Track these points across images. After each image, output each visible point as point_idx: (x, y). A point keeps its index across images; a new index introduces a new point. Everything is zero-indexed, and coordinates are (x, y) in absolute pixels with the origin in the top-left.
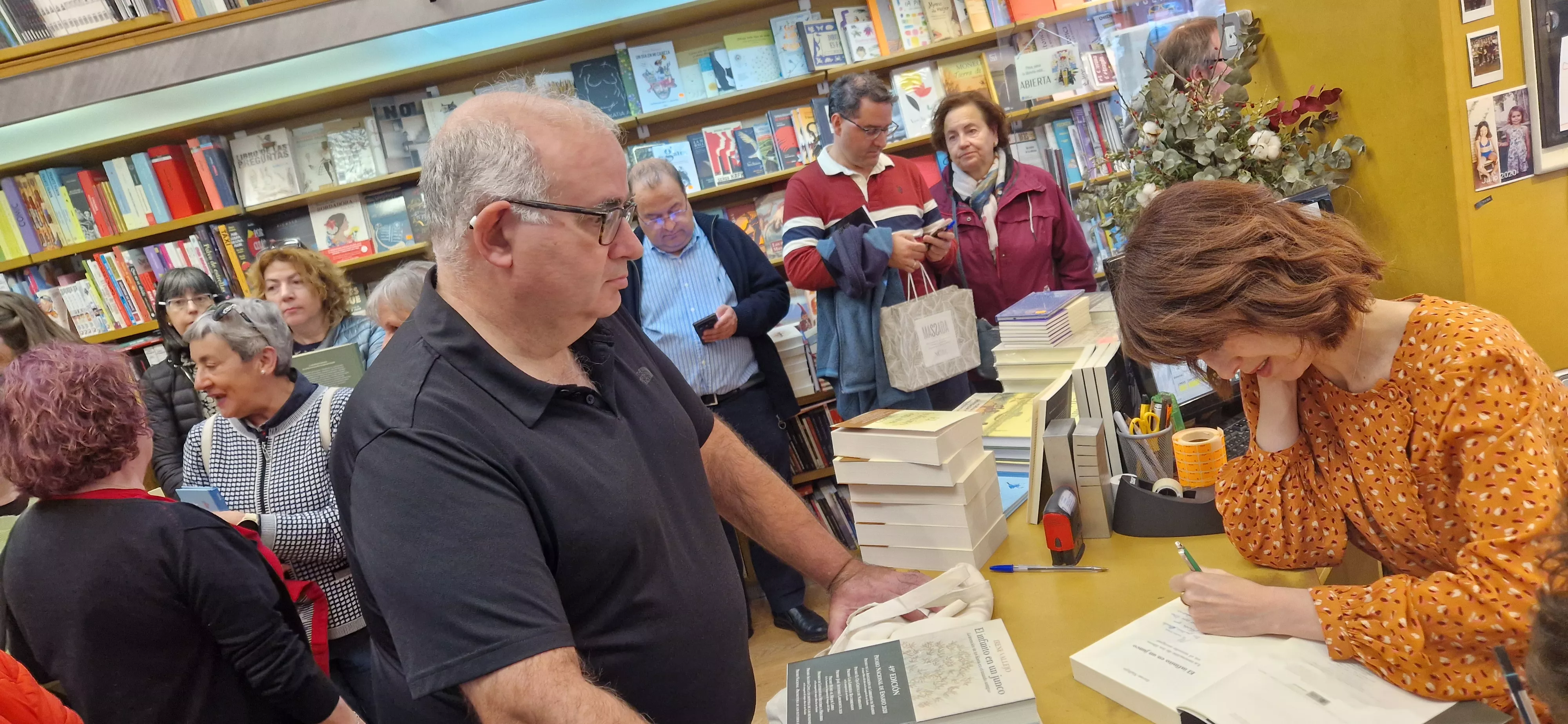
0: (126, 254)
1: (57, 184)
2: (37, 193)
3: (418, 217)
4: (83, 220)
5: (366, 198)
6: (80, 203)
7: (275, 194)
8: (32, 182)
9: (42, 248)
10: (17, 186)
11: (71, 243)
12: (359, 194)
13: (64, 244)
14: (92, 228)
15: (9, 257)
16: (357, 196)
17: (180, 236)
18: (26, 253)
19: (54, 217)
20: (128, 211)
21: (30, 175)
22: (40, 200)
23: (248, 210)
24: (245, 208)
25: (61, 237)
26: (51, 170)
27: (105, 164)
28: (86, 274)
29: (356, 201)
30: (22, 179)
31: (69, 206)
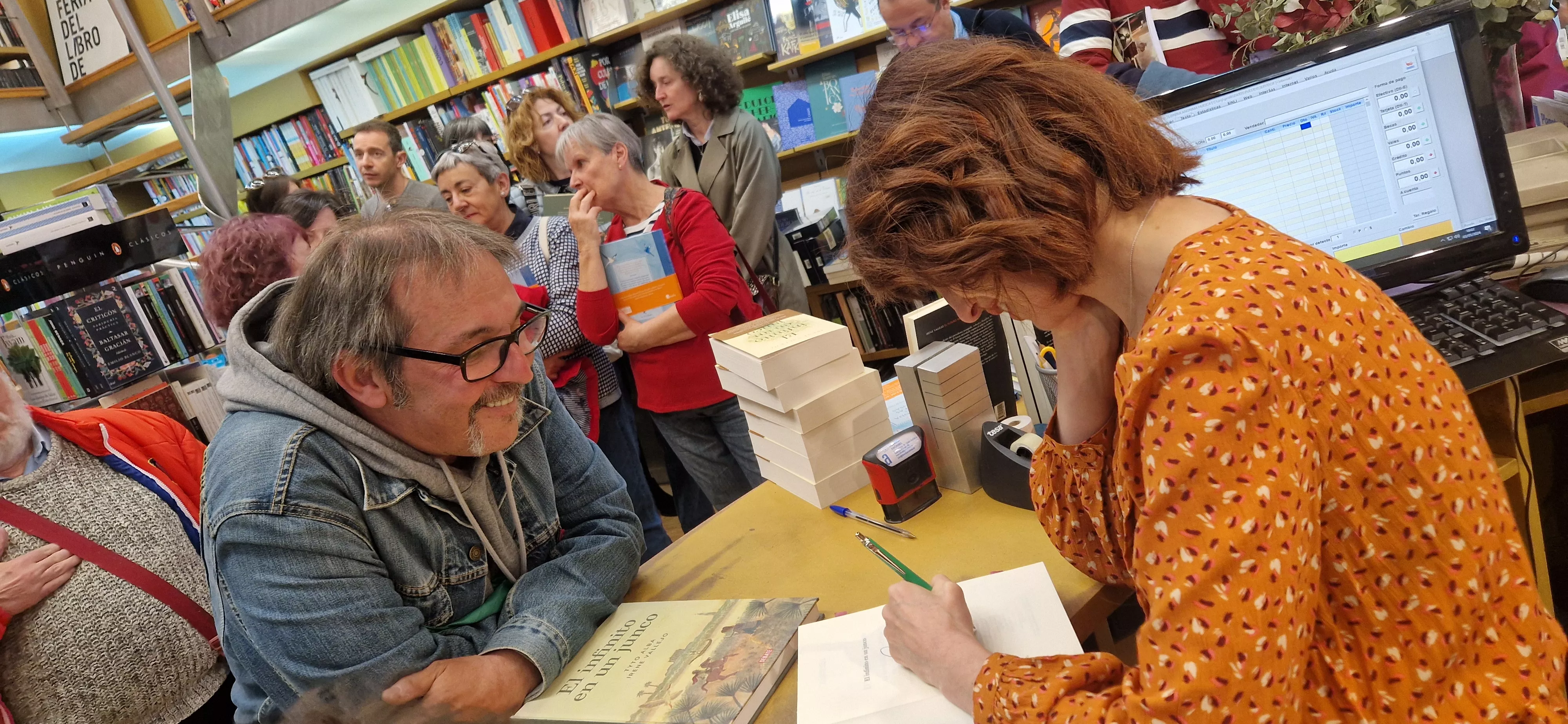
0: (508, 86)
1: (459, 27)
2: (447, 35)
3: (725, 39)
4: (479, 58)
5: (687, 22)
6: (475, 43)
7: (609, 25)
8: (442, 26)
9: (456, 83)
10: (434, 30)
11: (473, 78)
12: (679, 18)
13: (469, 79)
14: (485, 64)
15: (437, 91)
16: (678, 21)
17: (542, 68)
18: (446, 88)
19: (460, 57)
20: (505, 48)
21: (441, 20)
22: (449, 42)
23: (592, 41)
24: (588, 40)
25: (466, 73)
26: (453, 15)
27: (486, 6)
28: (486, 105)
29: (677, 26)
30: (436, 24)
31: (468, 45)
